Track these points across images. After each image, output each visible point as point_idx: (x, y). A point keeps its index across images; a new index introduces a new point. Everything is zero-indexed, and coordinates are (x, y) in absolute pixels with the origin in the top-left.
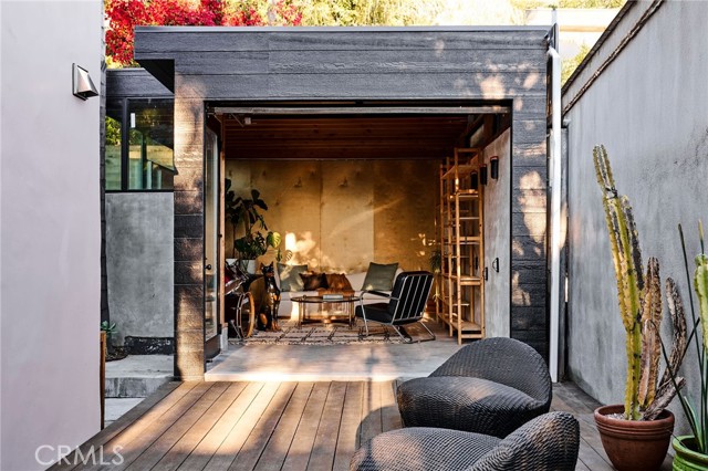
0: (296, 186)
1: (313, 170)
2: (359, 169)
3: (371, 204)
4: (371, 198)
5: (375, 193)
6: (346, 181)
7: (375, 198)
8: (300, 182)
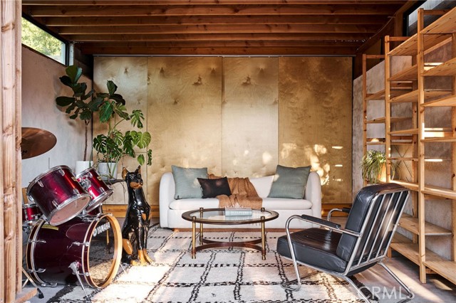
0: (196, 84)
1: (213, 67)
2: (262, 67)
3: (275, 103)
4: (275, 96)
5: (280, 91)
6: (249, 79)
7: (280, 96)
8: (200, 79)
